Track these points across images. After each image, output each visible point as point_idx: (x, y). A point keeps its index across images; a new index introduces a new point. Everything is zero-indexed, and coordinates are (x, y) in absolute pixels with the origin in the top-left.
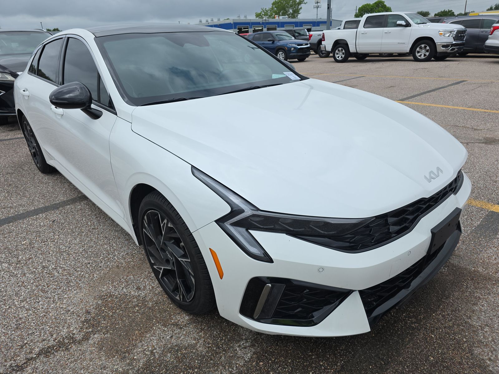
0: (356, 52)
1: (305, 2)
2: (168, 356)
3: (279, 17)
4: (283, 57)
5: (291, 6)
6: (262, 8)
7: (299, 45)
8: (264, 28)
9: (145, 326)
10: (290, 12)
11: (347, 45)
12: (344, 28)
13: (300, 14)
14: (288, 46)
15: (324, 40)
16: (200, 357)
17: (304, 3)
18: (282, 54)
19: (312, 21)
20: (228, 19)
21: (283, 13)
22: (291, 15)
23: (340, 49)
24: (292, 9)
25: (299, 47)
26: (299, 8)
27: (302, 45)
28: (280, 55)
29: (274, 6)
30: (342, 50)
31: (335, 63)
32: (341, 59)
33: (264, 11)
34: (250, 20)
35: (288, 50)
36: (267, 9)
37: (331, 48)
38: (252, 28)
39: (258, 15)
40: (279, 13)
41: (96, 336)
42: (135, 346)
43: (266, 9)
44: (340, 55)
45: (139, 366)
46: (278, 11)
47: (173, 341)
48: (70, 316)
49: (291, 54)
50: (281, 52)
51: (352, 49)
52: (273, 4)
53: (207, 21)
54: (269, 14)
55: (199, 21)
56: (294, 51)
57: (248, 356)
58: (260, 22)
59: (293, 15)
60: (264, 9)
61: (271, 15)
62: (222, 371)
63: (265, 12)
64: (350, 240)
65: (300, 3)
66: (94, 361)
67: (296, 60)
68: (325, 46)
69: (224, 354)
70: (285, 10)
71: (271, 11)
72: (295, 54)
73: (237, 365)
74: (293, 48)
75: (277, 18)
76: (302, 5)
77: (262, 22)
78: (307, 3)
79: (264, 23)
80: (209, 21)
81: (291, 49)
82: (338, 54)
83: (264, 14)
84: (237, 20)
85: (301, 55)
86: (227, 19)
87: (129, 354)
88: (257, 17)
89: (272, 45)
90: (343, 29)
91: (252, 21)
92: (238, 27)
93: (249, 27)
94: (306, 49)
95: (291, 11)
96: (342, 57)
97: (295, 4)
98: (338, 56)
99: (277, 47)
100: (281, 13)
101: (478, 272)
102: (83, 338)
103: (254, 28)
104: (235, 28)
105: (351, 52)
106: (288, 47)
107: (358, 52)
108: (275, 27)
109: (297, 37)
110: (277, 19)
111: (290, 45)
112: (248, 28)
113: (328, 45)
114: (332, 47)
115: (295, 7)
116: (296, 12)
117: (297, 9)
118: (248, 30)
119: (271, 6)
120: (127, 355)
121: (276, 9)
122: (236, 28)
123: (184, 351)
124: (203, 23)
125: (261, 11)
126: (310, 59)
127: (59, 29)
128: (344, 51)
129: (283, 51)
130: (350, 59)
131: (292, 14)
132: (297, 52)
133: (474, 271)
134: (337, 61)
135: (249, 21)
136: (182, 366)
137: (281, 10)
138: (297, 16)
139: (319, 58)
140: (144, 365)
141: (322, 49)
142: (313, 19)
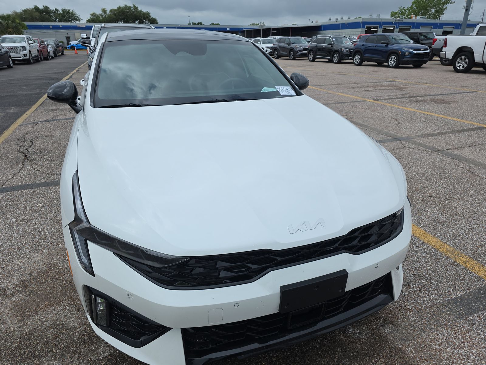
0: (482, 62)
1: (452, 1)
2: (50, 331)
3: (416, 17)
4: (395, 62)
5: (435, 6)
6: (400, 7)
7: (415, 50)
8: (396, 28)
9: (56, 300)
10: (432, 13)
11: (472, 53)
12: (477, 35)
13: (443, 14)
14: (403, 50)
15: (446, 47)
16: (70, 341)
17: (450, 3)
18: (394, 58)
19: (455, 22)
20: (360, 18)
21: (423, 12)
22: (432, 15)
23: (463, 57)
24: (435, 9)
25: (415, 52)
26: (444, 8)
27: (419, 50)
28: (391, 59)
29: (414, 5)
30: (465, 59)
31: (453, 73)
32: (462, 69)
33: (401, 10)
34: (382, 19)
35: (402, 55)
36: (406, 8)
37: (452, 55)
38: (382, 28)
39: (393, 15)
40: (419, 12)
41: (20, 295)
42: (37, 313)
43: (404, 8)
44: (461, 64)
45: (26, 331)
46: (417, 11)
47: (64, 320)
48: (18, 274)
49: (404, 59)
50: (394, 56)
51: (478, 58)
52: (413, 3)
53: (337, 19)
54: (407, 13)
55: (328, 19)
56: (408, 56)
57: (104, 355)
58: (392, 22)
59: (435, 16)
60: (402, 8)
61: (409, 14)
62: (75, 360)
63: (403, 11)
64: (167, 274)
65: (445, 3)
66: (3, 315)
67: (411, 65)
68: (445, 53)
69: (89, 345)
70: (426, 10)
71: (409, 10)
72: (410, 59)
73: (90, 359)
74: (408, 53)
75: (414, 18)
76: (448, 5)
77: (394, 23)
78: (454, 3)
79: (397, 23)
80: (339, 19)
81: (405, 53)
82: (460, 63)
83: (401, 13)
84: (369, 19)
85: (416, 61)
86: (358, 18)
87: (28, 319)
88: (392, 17)
89: (385, 48)
90: (475, 35)
91: (383, 21)
92: (366, 26)
93: (379, 27)
94: (423, 54)
95: (433, 11)
96: (463, 67)
97: (440, 4)
98: (459, 65)
99: (391, 50)
100: (420, 13)
101: (404, 352)
102: (11, 294)
103: (385, 28)
104: (363, 27)
105: (476, 62)
106: (402, 52)
107: (485, 62)
108: (409, 28)
109: (422, 40)
110: (413, 20)
111: (405, 49)
112: (377, 28)
113: (449, 52)
114: (454, 54)
115: (439, 7)
116: (440, 12)
117: (442, 9)
118: (377, 30)
119: (410, 5)
120: (26, 319)
121: (415, 8)
122: (365, 28)
123: (64, 332)
124: (344, 19)
125: (398, 11)
126: (429, 66)
127: (202, 23)
128: (467, 60)
129: (396, 55)
130: (474, 69)
131: (434, 14)
132: (412, 57)
133: (400, 349)
134: (457, 71)
135: (380, 21)
136: (52, 343)
137: (422, 10)
138: (440, 17)
139: (440, 65)
140: (29, 332)
141: (442, 55)
142: (457, 21)
